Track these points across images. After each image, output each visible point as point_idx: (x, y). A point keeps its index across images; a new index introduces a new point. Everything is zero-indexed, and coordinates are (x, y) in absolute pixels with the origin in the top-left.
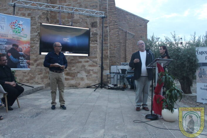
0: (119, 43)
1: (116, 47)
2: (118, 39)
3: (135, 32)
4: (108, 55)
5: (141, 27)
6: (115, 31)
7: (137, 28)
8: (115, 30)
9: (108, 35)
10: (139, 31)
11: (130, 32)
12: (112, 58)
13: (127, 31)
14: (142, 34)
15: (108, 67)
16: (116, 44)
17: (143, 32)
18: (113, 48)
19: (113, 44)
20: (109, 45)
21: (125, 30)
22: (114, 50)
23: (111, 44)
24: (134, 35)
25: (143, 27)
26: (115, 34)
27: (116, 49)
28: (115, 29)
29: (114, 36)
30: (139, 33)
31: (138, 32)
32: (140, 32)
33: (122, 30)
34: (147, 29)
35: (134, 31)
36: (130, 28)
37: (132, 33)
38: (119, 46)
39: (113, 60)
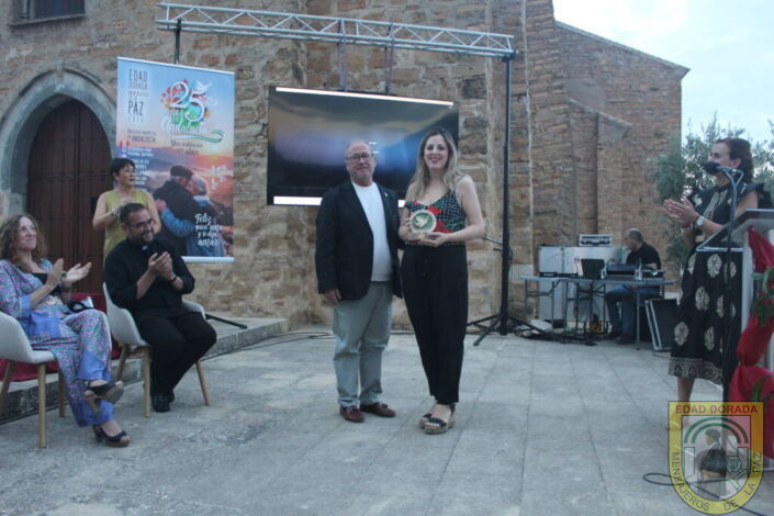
0: (569, 161)
1: (557, 174)
2: (565, 145)
3: (632, 115)
4: (528, 207)
5: (656, 94)
6: (554, 111)
7: (642, 101)
8: (552, 109)
9: (526, 129)
10: (647, 112)
11: (611, 118)
12: (543, 218)
13: (602, 113)
14: (661, 121)
15: (529, 252)
16: (559, 164)
17: (665, 114)
18: (546, 179)
19: (548, 163)
20: (530, 165)
21: (591, 110)
22: (552, 186)
23: (541, 163)
24: (629, 129)
25: (664, 93)
26: (555, 125)
27: (557, 182)
28: (553, 105)
29: (550, 130)
30: (649, 117)
31: (645, 117)
32: (652, 114)
33: (582, 112)
34: (679, 104)
35: (628, 112)
36: (613, 100)
37: (621, 121)
38: (571, 169)
39: (546, 226)
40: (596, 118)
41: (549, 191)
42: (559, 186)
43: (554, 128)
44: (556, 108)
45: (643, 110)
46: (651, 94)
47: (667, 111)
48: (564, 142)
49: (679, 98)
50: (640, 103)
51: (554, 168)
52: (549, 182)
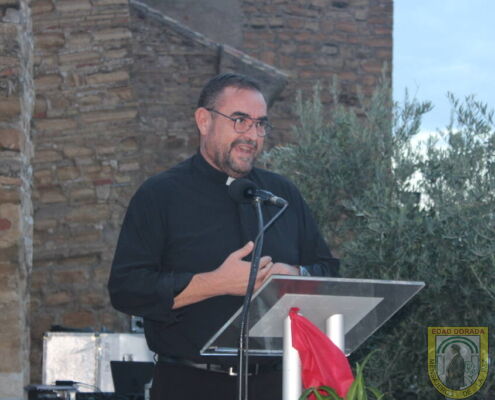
0: (132, 148)
1: (103, 176)
2: (122, 115)
3: (294, 55)
5: (343, 14)
6: (101, 43)
7: (315, 27)
8: (97, 37)
9: (16, 80)
10: (324, 49)
11: (248, 59)
12: (73, 267)
13: (228, 49)
14: (354, 70)
16: (109, 155)
17: (361, 56)
18: (82, 185)
19: (85, 151)
20: (24, 158)
21: (207, 41)
22: (92, 201)
23: (70, 151)
25: (360, 14)
26: (101, 71)
27: (104, 192)
28: (98, 29)
29: (91, 82)
30: (331, 61)
31: (322, 61)
32: (333, 55)
33: (188, 42)
34: (389, 37)
35: (288, 49)
36: (255, 22)
37: (266, 66)
38: (135, 166)
39: (77, 286)
40: (217, 58)
41: (88, 211)
42: (108, 202)
43: (100, 77)
44: (106, 36)
45: (318, 47)
46: (333, 14)
47: (362, 50)
48: (120, 109)
49: (388, 26)
50: (312, 32)
51: (100, 163)
52: (88, 192)
